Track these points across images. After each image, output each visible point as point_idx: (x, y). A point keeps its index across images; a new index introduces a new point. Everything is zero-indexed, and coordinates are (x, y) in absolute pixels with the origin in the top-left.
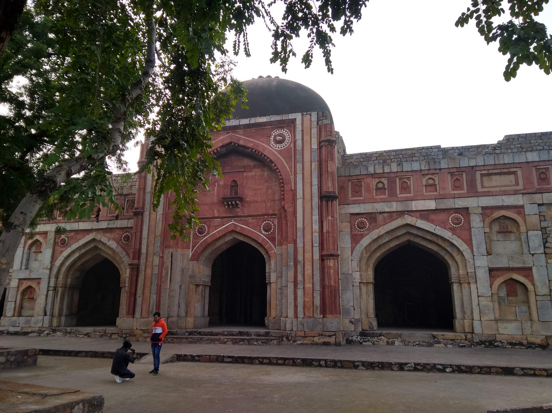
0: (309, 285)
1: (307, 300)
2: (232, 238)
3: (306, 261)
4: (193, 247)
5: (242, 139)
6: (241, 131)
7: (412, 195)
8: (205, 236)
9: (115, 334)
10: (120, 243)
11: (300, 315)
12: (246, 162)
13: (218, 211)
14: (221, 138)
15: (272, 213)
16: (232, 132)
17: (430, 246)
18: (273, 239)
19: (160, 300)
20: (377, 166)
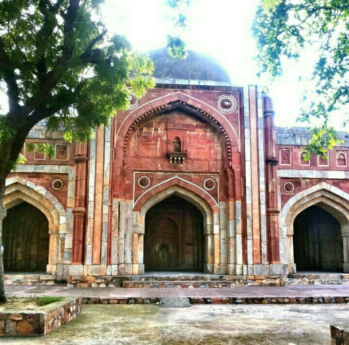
0: (257, 237)
1: (255, 249)
2: (173, 191)
3: (254, 216)
4: (136, 198)
5: (190, 99)
6: (189, 91)
7: (328, 166)
8: (148, 188)
9: (51, 280)
10: (50, 188)
11: (250, 261)
12: (189, 121)
13: (162, 166)
14: (169, 95)
15: (215, 171)
16: (180, 91)
17: (336, 207)
18: (215, 195)
19: (110, 248)
20: (303, 139)
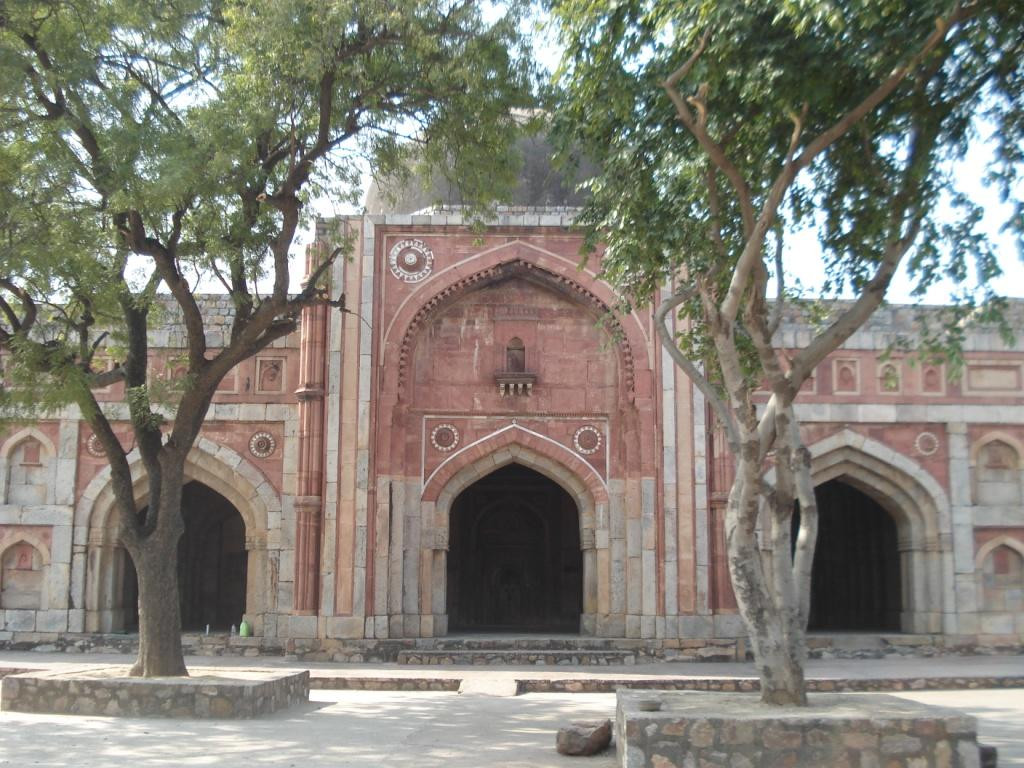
0: (687, 556)
1: (683, 582)
2: (509, 457)
3: (681, 510)
4: (428, 473)
5: (544, 256)
6: (540, 238)
7: (857, 393)
8: (454, 450)
9: (252, 647)
10: (247, 454)
11: (672, 610)
12: (543, 302)
13: (483, 401)
14: (496, 248)
15: (599, 411)
16: (520, 238)
17: (880, 486)
18: (600, 465)
19: (373, 580)
20: (800, 335)
